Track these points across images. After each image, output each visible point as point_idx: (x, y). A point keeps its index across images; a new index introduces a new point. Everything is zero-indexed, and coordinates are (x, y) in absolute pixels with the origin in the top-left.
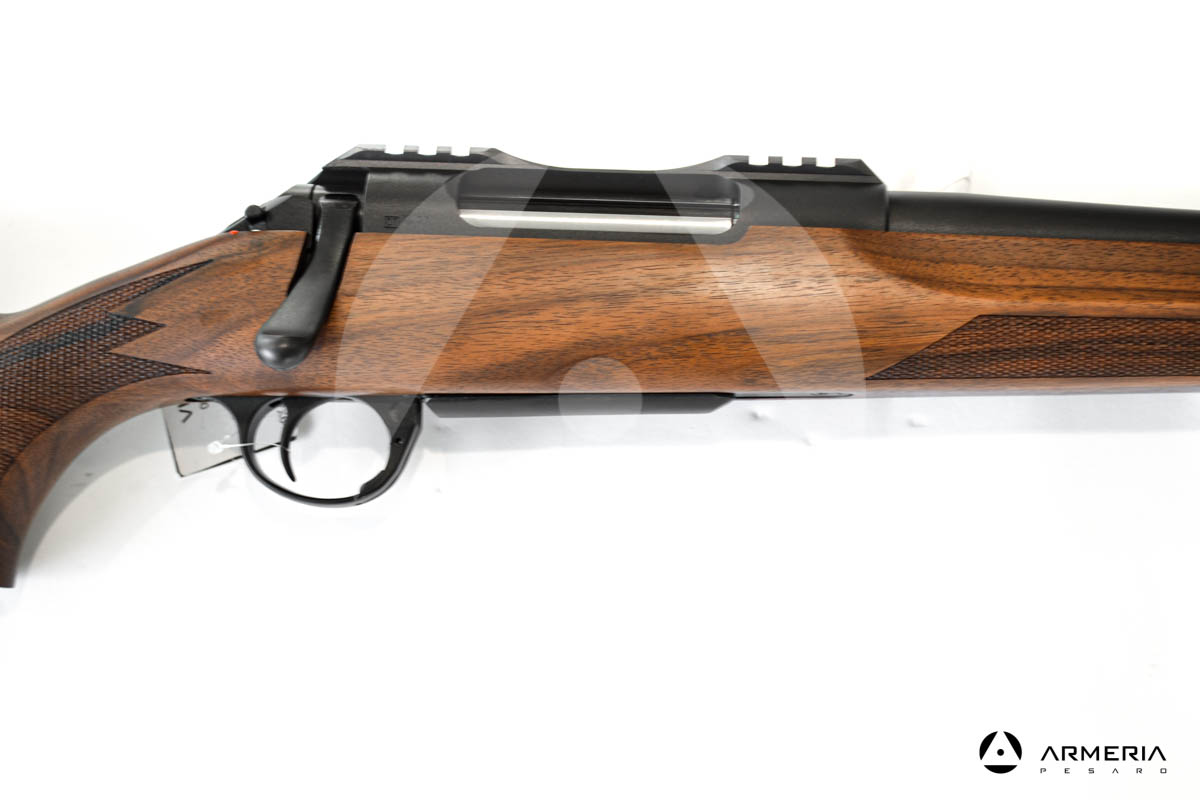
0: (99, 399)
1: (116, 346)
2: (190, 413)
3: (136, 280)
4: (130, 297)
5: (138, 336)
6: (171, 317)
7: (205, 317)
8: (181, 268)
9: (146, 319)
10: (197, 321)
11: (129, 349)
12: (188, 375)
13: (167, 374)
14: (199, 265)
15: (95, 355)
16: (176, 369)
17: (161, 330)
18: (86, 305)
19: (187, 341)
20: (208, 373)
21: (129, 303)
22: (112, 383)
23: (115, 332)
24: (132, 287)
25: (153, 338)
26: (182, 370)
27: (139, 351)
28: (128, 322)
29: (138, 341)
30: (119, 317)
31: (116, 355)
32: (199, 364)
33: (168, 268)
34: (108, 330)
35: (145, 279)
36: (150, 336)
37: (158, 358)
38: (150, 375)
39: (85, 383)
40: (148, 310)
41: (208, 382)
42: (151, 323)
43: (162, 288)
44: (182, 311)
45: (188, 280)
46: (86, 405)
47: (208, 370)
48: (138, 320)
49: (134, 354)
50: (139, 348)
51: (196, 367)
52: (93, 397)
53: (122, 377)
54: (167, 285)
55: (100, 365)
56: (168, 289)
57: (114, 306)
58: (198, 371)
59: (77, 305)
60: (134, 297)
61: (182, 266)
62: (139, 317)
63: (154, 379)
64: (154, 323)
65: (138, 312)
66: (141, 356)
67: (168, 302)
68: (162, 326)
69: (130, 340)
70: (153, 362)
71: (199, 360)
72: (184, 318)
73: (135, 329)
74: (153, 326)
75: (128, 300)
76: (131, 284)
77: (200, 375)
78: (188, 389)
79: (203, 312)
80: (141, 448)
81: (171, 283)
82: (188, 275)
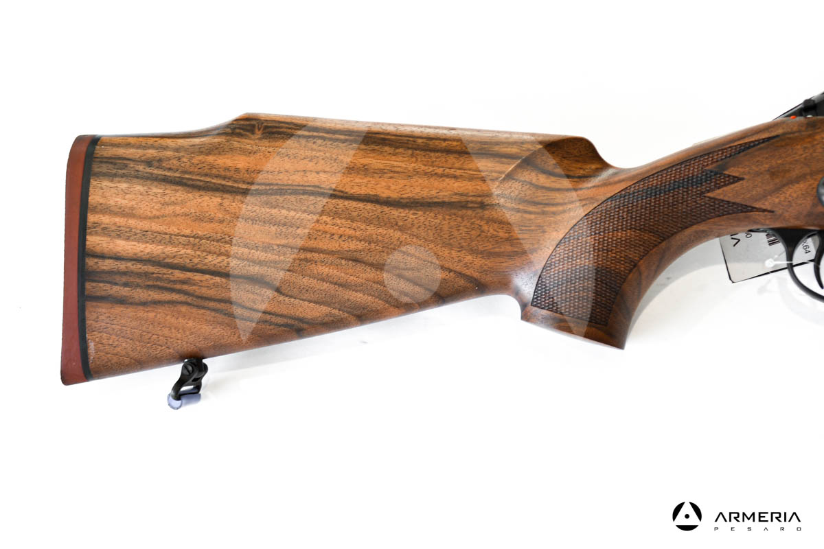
0: (695, 226)
1: (709, 191)
2: (739, 240)
3: (723, 148)
4: (719, 159)
5: (725, 185)
6: (749, 173)
7: (773, 173)
8: (756, 141)
9: (731, 174)
10: (768, 176)
11: (717, 194)
12: (757, 213)
13: (742, 212)
14: (769, 139)
15: (694, 197)
16: (750, 208)
17: (741, 182)
18: (688, 164)
19: (759, 189)
20: (773, 212)
21: (719, 163)
22: (704, 216)
23: (708, 182)
24: (720, 153)
25: (735, 187)
26: (753, 209)
27: (725, 196)
28: (718, 176)
29: (725, 188)
30: (711, 172)
31: (709, 197)
32: (767, 206)
33: (746, 140)
34: (704, 181)
35: (730, 147)
36: (732, 186)
37: (738, 200)
38: (731, 212)
39: (686, 216)
40: (733, 168)
41: (771, 218)
42: (734, 177)
43: (742, 154)
44: (757, 169)
45: (761, 149)
46: (685, 230)
47: (772, 210)
48: (725, 174)
49: (721, 197)
50: (726, 193)
51: (764, 207)
52: (691, 225)
53: (712, 213)
54: (745, 152)
55: (697, 204)
56: (746, 155)
57: (707, 165)
58: (764, 211)
59: (681, 163)
60: (722, 159)
61: (757, 139)
62: (726, 172)
63: (734, 215)
64: (736, 177)
65: (724, 170)
66: (726, 199)
67: (747, 163)
68: (743, 179)
69: (719, 188)
70: (734, 203)
71: (766, 203)
72: (758, 174)
73: (722, 180)
74: (736, 179)
75: (717, 161)
76: (719, 150)
77: (766, 213)
78: (755, 222)
79: (773, 170)
80: (704, 263)
81: (750, 151)
82: (762, 145)
